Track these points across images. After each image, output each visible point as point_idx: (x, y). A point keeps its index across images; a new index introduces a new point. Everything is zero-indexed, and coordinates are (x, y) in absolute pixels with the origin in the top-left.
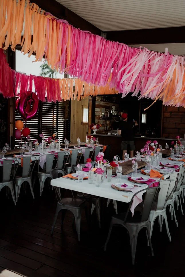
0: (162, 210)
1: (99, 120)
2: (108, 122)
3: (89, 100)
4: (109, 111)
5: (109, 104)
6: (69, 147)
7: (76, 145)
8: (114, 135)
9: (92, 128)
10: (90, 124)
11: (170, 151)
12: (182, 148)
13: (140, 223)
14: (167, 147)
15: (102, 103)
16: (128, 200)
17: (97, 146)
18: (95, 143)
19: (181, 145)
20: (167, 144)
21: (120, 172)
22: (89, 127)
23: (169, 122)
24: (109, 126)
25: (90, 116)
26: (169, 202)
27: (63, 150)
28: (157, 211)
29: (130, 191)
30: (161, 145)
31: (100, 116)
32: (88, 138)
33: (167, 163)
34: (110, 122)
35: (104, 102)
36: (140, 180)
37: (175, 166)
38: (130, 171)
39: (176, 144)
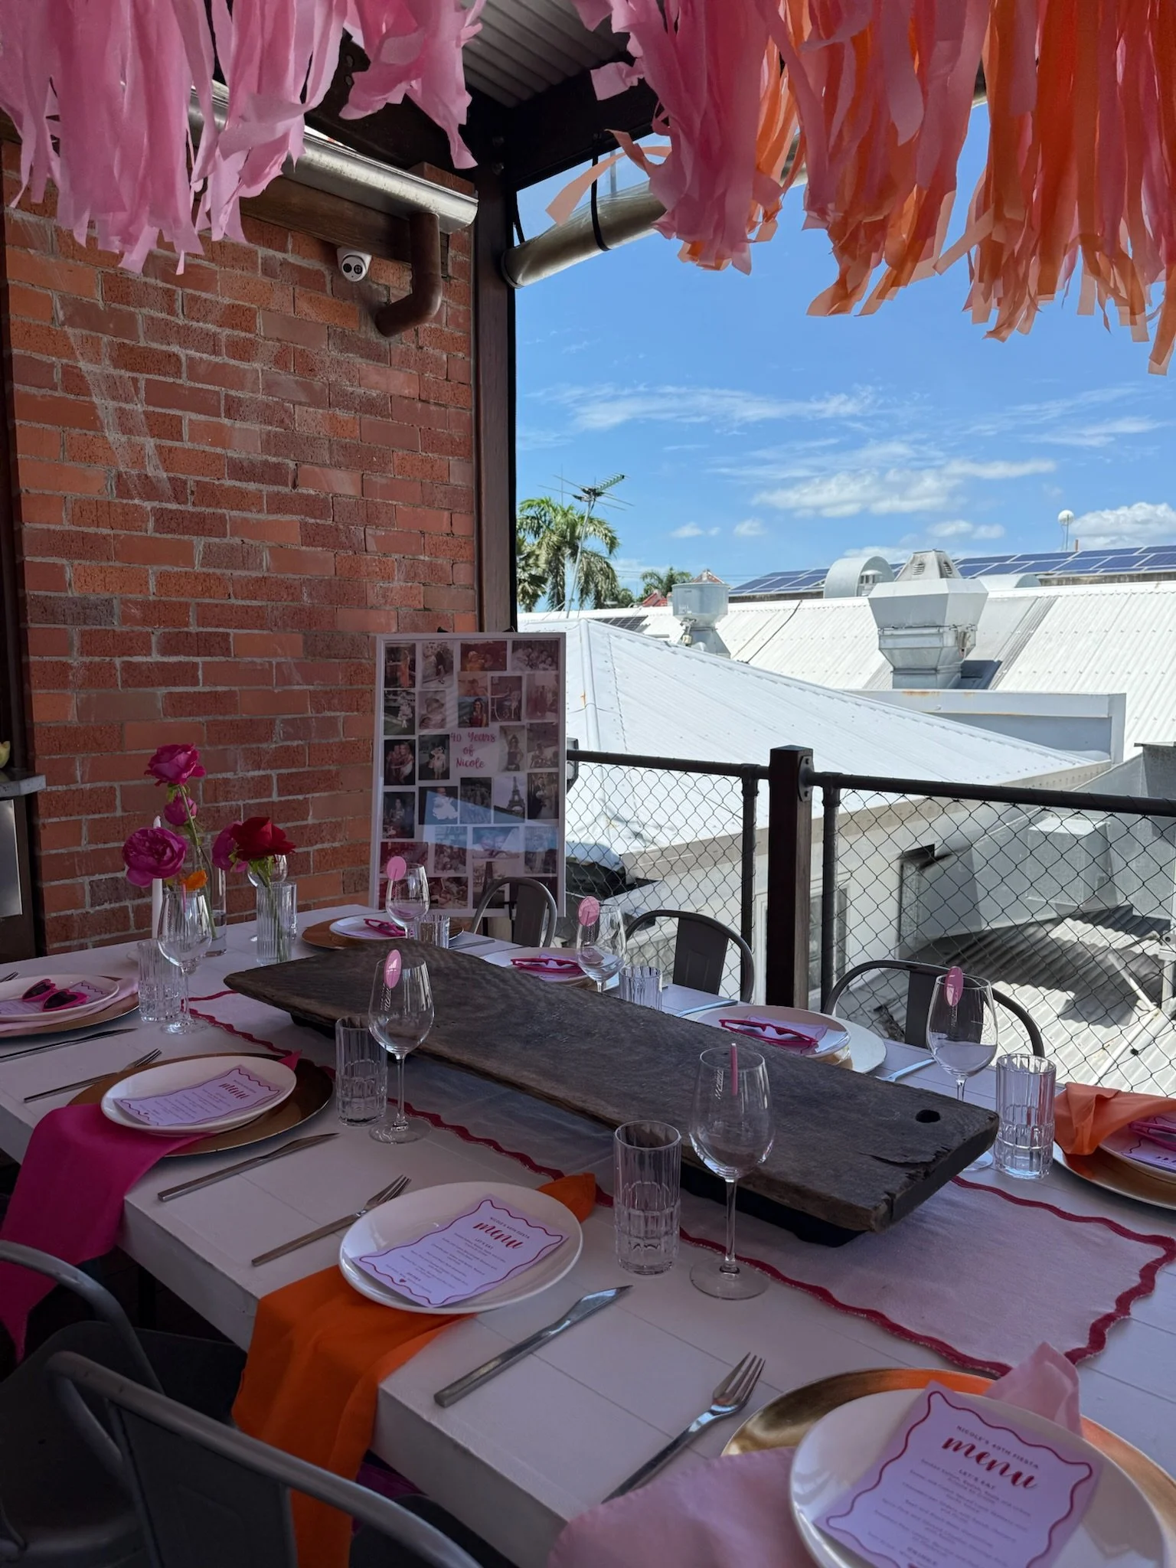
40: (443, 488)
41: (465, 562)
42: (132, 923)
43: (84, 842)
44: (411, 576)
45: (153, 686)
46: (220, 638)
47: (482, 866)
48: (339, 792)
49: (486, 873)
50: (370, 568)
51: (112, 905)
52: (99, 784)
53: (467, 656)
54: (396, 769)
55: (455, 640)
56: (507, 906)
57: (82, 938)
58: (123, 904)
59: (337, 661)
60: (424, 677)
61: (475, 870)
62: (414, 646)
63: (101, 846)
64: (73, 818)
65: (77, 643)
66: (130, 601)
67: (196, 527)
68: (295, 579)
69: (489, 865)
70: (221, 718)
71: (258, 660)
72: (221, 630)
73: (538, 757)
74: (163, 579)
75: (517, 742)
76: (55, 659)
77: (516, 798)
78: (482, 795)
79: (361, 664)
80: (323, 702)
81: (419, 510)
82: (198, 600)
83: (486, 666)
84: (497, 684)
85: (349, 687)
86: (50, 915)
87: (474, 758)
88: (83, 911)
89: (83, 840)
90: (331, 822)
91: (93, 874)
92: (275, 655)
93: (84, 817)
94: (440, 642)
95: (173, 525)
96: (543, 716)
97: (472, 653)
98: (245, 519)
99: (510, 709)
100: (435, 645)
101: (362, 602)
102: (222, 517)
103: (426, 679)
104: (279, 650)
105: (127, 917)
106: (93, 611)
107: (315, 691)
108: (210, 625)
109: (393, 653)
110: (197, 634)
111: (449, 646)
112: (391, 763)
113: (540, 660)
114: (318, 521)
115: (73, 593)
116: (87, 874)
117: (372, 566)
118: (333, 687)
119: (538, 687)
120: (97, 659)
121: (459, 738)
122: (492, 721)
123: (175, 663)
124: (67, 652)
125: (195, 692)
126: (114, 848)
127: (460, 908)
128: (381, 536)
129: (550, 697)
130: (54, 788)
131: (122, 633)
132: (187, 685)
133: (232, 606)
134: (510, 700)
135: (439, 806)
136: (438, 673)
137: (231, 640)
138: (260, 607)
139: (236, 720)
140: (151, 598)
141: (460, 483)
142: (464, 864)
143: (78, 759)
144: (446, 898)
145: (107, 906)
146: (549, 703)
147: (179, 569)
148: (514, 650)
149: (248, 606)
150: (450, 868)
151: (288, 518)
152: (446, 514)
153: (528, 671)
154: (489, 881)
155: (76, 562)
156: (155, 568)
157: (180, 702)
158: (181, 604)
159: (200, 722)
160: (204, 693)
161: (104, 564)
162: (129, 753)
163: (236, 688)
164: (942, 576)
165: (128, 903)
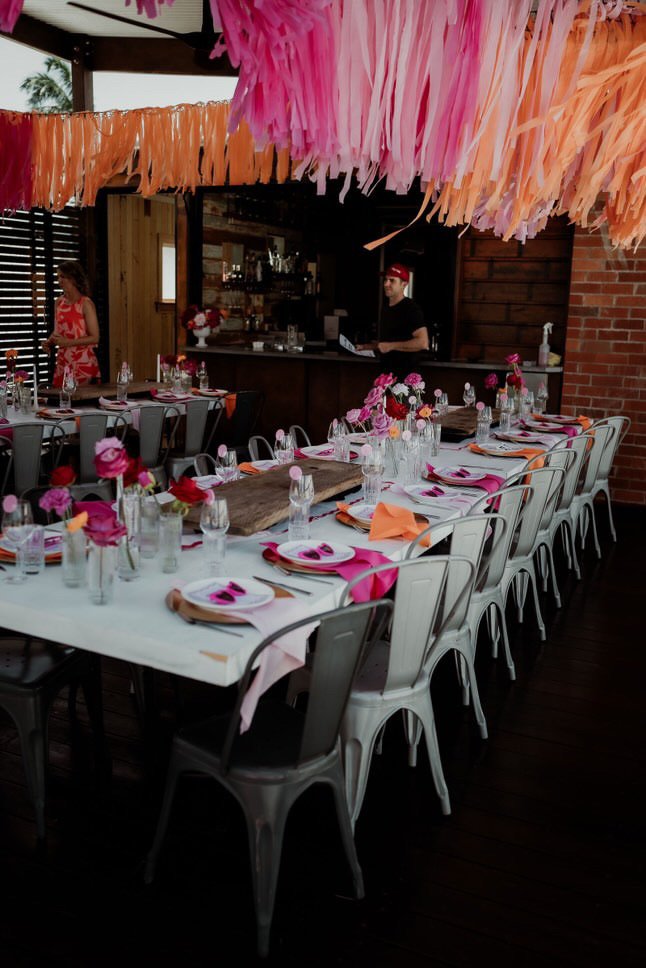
0: (413, 686)
1: (219, 291)
2: (258, 301)
3: (178, 211)
4: (259, 258)
5: (261, 231)
6: (77, 404)
7: (107, 393)
8: (278, 351)
9: (190, 322)
10: (182, 307)
11: (476, 415)
12: (528, 403)
13: (296, 768)
14: (470, 397)
15: (230, 226)
16: (226, 675)
17: (201, 394)
18: (195, 383)
19: (524, 391)
20: (467, 386)
21: (218, 528)
22: (180, 321)
23: (484, 298)
24: (262, 316)
25: (184, 277)
26: (450, 639)
27: (47, 417)
28: (389, 695)
29: (248, 624)
30: (443, 392)
31: (225, 278)
32: (166, 366)
33: (458, 469)
34: (266, 301)
35: (238, 222)
36: (318, 558)
37: (489, 479)
38: (277, 516)
39: (503, 387)
76: (575, 328)
89: (576, 393)
93: (577, 385)
95: (626, 279)
110: (630, 320)
115: (584, 305)
120: (590, 329)
123: (620, 331)
124: (579, 326)
125: (625, 343)
126: (586, 398)
131: (600, 319)
132: (622, 340)
139: (642, 356)
140: (613, 307)
143: (578, 364)
147: (626, 296)
155: (587, 294)
156: (616, 295)
157: (619, 346)
158: (625, 309)
159: (626, 355)
160: (629, 344)
161: (597, 295)
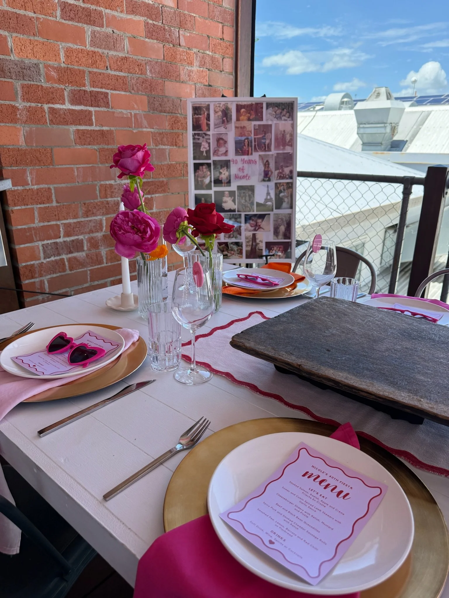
40: (219, 8)
41: (229, 58)
42: (67, 268)
43: (36, 221)
44: (202, 64)
45: (67, 124)
46: (103, 96)
47: (250, 236)
48: (168, 194)
49: (253, 240)
50: (182, 56)
51: (56, 258)
52: (42, 186)
53: (240, 112)
54: (201, 181)
55: (232, 102)
56: (264, 258)
57: (41, 277)
58: (61, 257)
59: (165, 114)
60: (215, 125)
61: (246, 238)
62: (209, 105)
63: (46, 224)
64: (29, 207)
65: (20, 93)
66: (49, 66)
67: (86, 18)
68: (142, 60)
69: (254, 235)
70: (106, 147)
71: (124, 111)
72: (104, 90)
73: (281, 173)
74: (69, 52)
75: (269, 164)
76: (7, 103)
77: (269, 197)
78: (249, 196)
79: (177, 117)
80: (159, 139)
81: (207, 21)
82: (90, 69)
83: (251, 118)
84: (257, 129)
85: (172, 131)
86: (22, 264)
87: (245, 174)
88: (40, 262)
89: (36, 220)
90: (165, 211)
91: (43, 240)
92: (133, 109)
93: (35, 206)
94: (224, 103)
95: (72, 15)
96: (284, 149)
97: (243, 110)
98: (114, 16)
99: (265, 145)
100: (221, 105)
101: (177, 79)
102: (100, 13)
103: (217, 126)
104: (135, 106)
105: (64, 264)
106: (28, 71)
107: (154, 132)
108: (97, 87)
109: (197, 110)
110: (90, 92)
111: (229, 106)
112: (198, 177)
113: (282, 114)
114: (154, 22)
115: (13, 57)
116: (40, 240)
117: (183, 55)
118: (164, 131)
119: (281, 131)
120: (33, 105)
121: (236, 162)
122: (255, 151)
123: (79, 110)
124: (15, 99)
125: (91, 130)
126: (54, 225)
127: (239, 258)
128: (187, 36)
129: (288, 137)
130: (16, 188)
131: (47, 87)
132: (87, 125)
133: (109, 75)
134: (265, 139)
135: (226, 202)
136: (223, 122)
137: (109, 97)
138: (124, 77)
139: (114, 149)
140: (63, 65)
141: (228, 7)
142: (240, 234)
143: (29, 169)
144: (231, 253)
145: (53, 258)
146: (287, 141)
147: (78, 47)
148: (267, 108)
149: (118, 76)
150: (232, 237)
151: (137, 18)
152: (221, 25)
153: (275, 121)
154: (254, 244)
155: (14, 35)
156: (63, 44)
157: (83, 135)
158: (80, 71)
159: (95, 149)
160: (96, 131)
161: (32, 38)
162: (57, 167)
163: (112, 128)
164: (388, 99)
165: (64, 256)
